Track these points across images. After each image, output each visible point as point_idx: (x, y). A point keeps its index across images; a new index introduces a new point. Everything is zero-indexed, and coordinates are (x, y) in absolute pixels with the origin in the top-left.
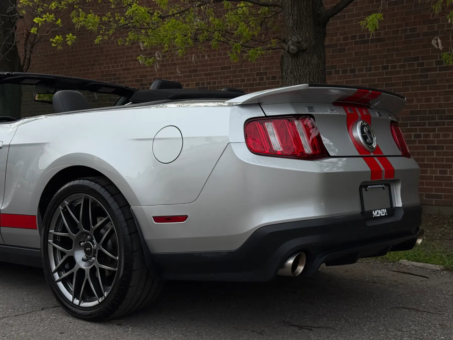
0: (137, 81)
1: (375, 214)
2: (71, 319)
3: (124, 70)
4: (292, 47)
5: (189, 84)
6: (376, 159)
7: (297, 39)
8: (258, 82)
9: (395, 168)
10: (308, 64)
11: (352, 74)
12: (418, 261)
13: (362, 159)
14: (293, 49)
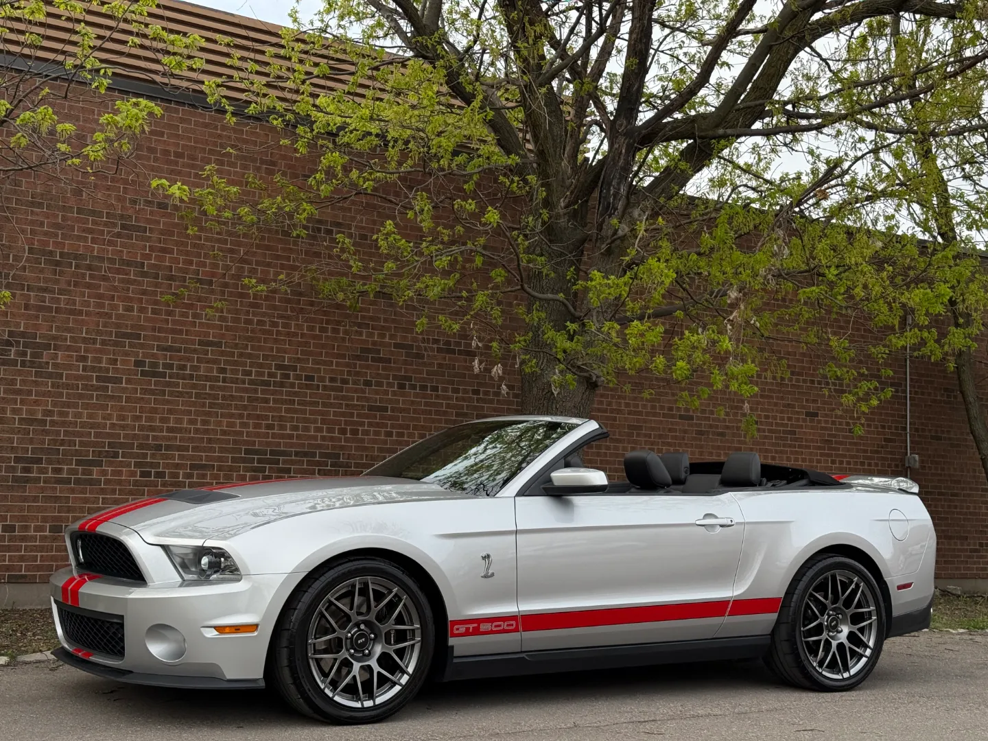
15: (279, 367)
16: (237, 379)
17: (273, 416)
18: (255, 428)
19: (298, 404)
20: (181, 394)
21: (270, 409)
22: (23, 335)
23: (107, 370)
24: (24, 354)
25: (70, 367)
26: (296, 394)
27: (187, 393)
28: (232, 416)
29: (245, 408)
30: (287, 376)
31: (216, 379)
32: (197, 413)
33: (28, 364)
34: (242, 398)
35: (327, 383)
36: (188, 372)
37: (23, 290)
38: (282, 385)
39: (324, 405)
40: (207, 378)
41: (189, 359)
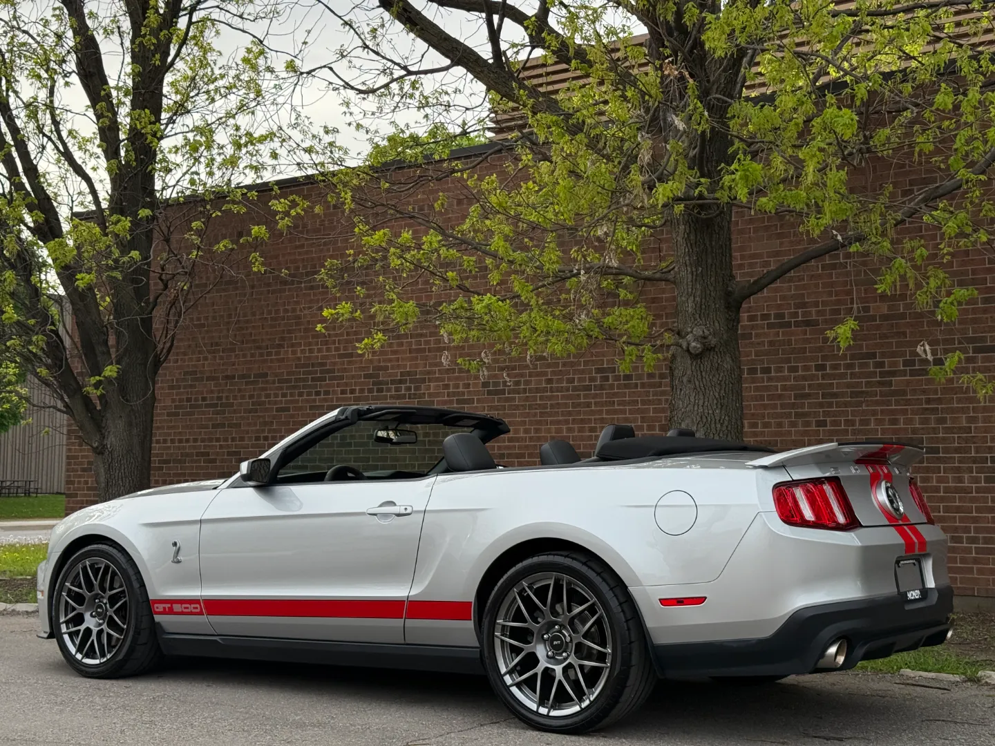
0: (366, 376)
1: (909, 595)
2: (535, 733)
3: (341, 356)
4: (693, 344)
5: (469, 384)
6: (905, 527)
7: (701, 333)
8: (598, 383)
9: (927, 540)
10: (717, 370)
11: (765, 375)
12: (926, 670)
13: (892, 529)
14: (695, 347)
15: (599, 371)
16: (562, 387)
17: (595, 419)
18: (579, 432)
19: (618, 405)
20: (517, 407)
21: (593, 412)
22: (409, 374)
23: (463, 394)
24: (409, 389)
25: (438, 395)
26: (615, 395)
27: (522, 405)
28: (558, 422)
29: (570, 414)
30: (607, 379)
31: (545, 390)
32: (531, 423)
33: (412, 397)
34: (566, 405)
35: (646, 380)
36: (522, 387)
37: (408, 338)
38: (602, 388)
39: (643, 403)
40: (538, 390)
41: (522, 375)
